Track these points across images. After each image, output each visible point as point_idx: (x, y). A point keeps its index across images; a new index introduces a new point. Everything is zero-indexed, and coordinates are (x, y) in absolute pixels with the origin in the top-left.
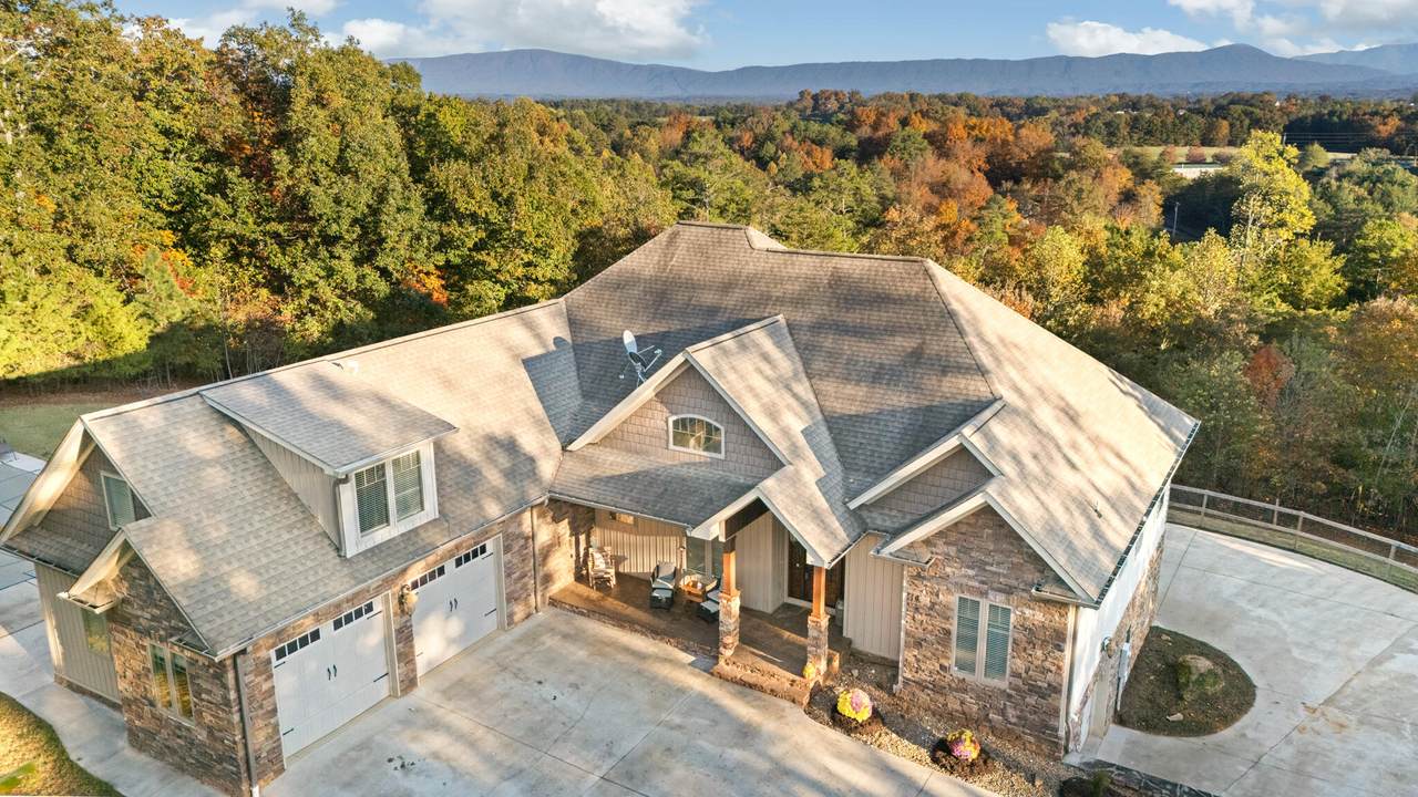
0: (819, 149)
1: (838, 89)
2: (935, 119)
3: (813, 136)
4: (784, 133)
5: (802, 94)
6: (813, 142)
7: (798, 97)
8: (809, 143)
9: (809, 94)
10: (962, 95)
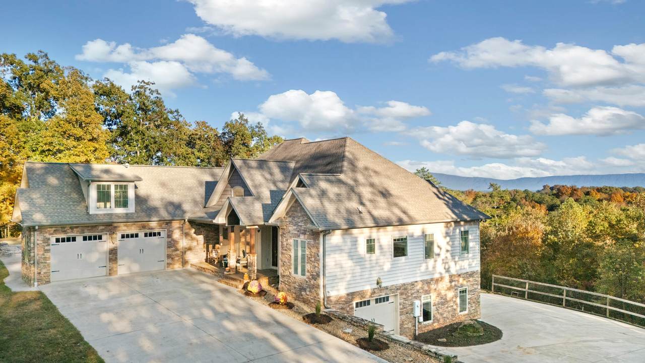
0: (539, 205)
1: (564, 185)
2: (606, 193)
3: (536, 199)
4: (521, 198)
5: (544, 187)
6: (536, 202)
7: (543, 188)
8: (534, 202)
9: (548, 187)
10: (636, 187)
